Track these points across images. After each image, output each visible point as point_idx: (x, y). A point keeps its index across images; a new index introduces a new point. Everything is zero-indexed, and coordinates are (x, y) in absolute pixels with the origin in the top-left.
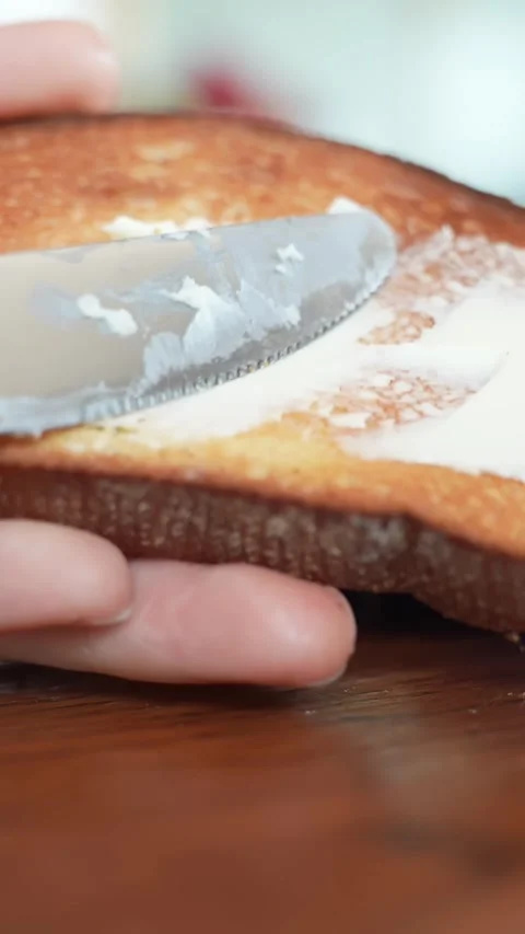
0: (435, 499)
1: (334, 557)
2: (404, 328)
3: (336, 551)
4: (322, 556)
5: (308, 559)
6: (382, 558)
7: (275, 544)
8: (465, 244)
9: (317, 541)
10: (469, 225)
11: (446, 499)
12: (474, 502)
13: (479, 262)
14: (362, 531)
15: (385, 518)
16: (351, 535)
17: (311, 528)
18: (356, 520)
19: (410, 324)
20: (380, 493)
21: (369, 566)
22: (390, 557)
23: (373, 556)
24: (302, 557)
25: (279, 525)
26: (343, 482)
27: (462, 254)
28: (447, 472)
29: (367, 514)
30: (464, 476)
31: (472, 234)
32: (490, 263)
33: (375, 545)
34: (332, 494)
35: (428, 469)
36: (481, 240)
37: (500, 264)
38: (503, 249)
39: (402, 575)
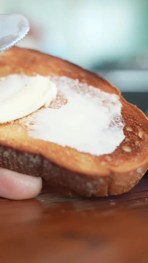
0: (50, 151)
1: (21, 165)
2: (58, 104)
3: (21, 163)
4: (18, 164)
5: (15, 165)
6: (34, 166)
7: (6, 159)
8: (81, 85)
9: (17, 160)
10: (84, 80)
11: (53, 152)
12: (61, 153)
13: (83, 90)
14: (28, 158)
15: (35, 155)
16: (26, 159)
17: (15, 156)
18: (26, 154)
19: (60, 103)
20: (35, 148)
21: (31, 168)
22: (37, 166)
23: (32, 166)
24: (13, 164)
25: (6, 154)
26: (26, 144)
27: (80, 87)
28: (55, 145)
29: (29, 153)
30: (60, 146)
31: (83, 83)
32: (86, 91)
33: (32, 162)
34: (21, 147)
35: (50, 143)
36: (86, 84)
37: (89, 91)
38: (91, 87)
39: (41, 172)
